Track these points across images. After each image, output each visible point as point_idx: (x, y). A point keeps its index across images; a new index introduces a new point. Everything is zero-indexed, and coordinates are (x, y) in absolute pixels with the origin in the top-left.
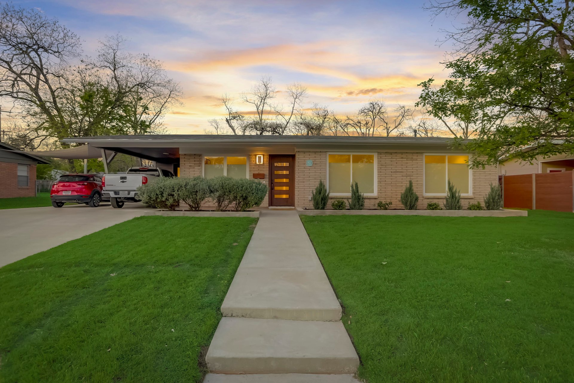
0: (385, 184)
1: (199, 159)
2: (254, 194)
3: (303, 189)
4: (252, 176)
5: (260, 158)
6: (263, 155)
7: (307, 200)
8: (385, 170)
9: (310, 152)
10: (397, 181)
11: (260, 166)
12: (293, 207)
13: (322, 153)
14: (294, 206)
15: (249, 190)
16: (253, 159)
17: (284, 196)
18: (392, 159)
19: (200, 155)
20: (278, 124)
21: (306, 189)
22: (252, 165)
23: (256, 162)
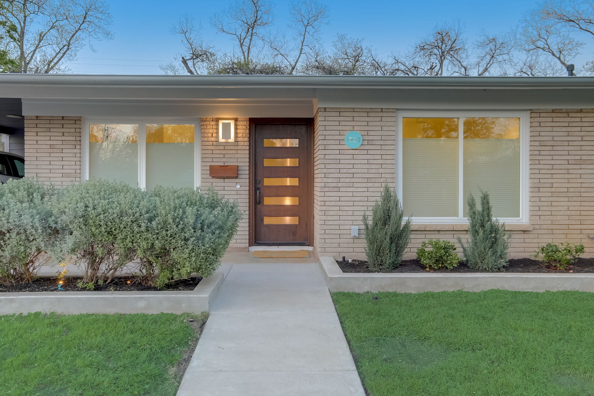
0: (550, 194)
1: (73, 130)
2: (190, 242)
3: (338, 208)
4: (208, 172)
5: (226, 127)
6: (236, 120)
7: (349, 236)
8: (550, 157)
9: (353, 110)
10: (583, 185)
11: (226, 148)
12: (310, 249)
13: (384, 114)
14: (311, 244)
15: (171, 228)
16: (210, 130)
17: (288, 220)
18: (569, 129)
19: (77, 120)
20: (277, 67)
21: (345, 208)
22: (207, 143)
23: (217, 137)
